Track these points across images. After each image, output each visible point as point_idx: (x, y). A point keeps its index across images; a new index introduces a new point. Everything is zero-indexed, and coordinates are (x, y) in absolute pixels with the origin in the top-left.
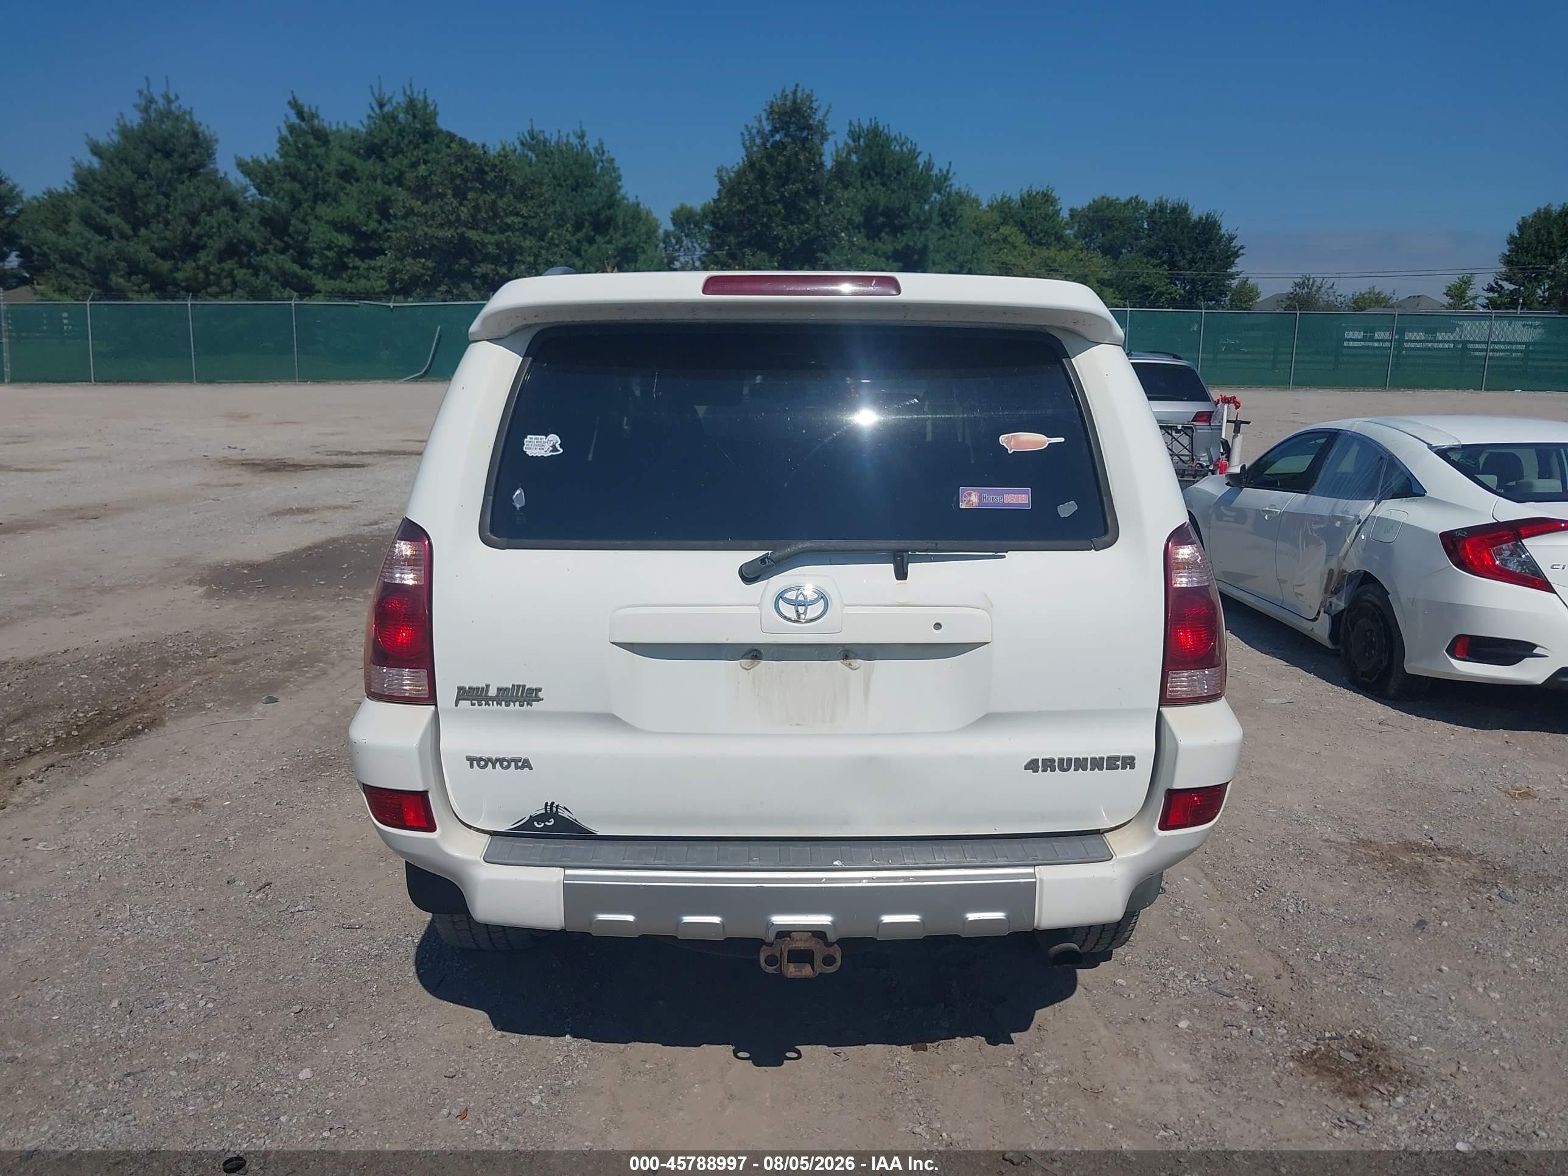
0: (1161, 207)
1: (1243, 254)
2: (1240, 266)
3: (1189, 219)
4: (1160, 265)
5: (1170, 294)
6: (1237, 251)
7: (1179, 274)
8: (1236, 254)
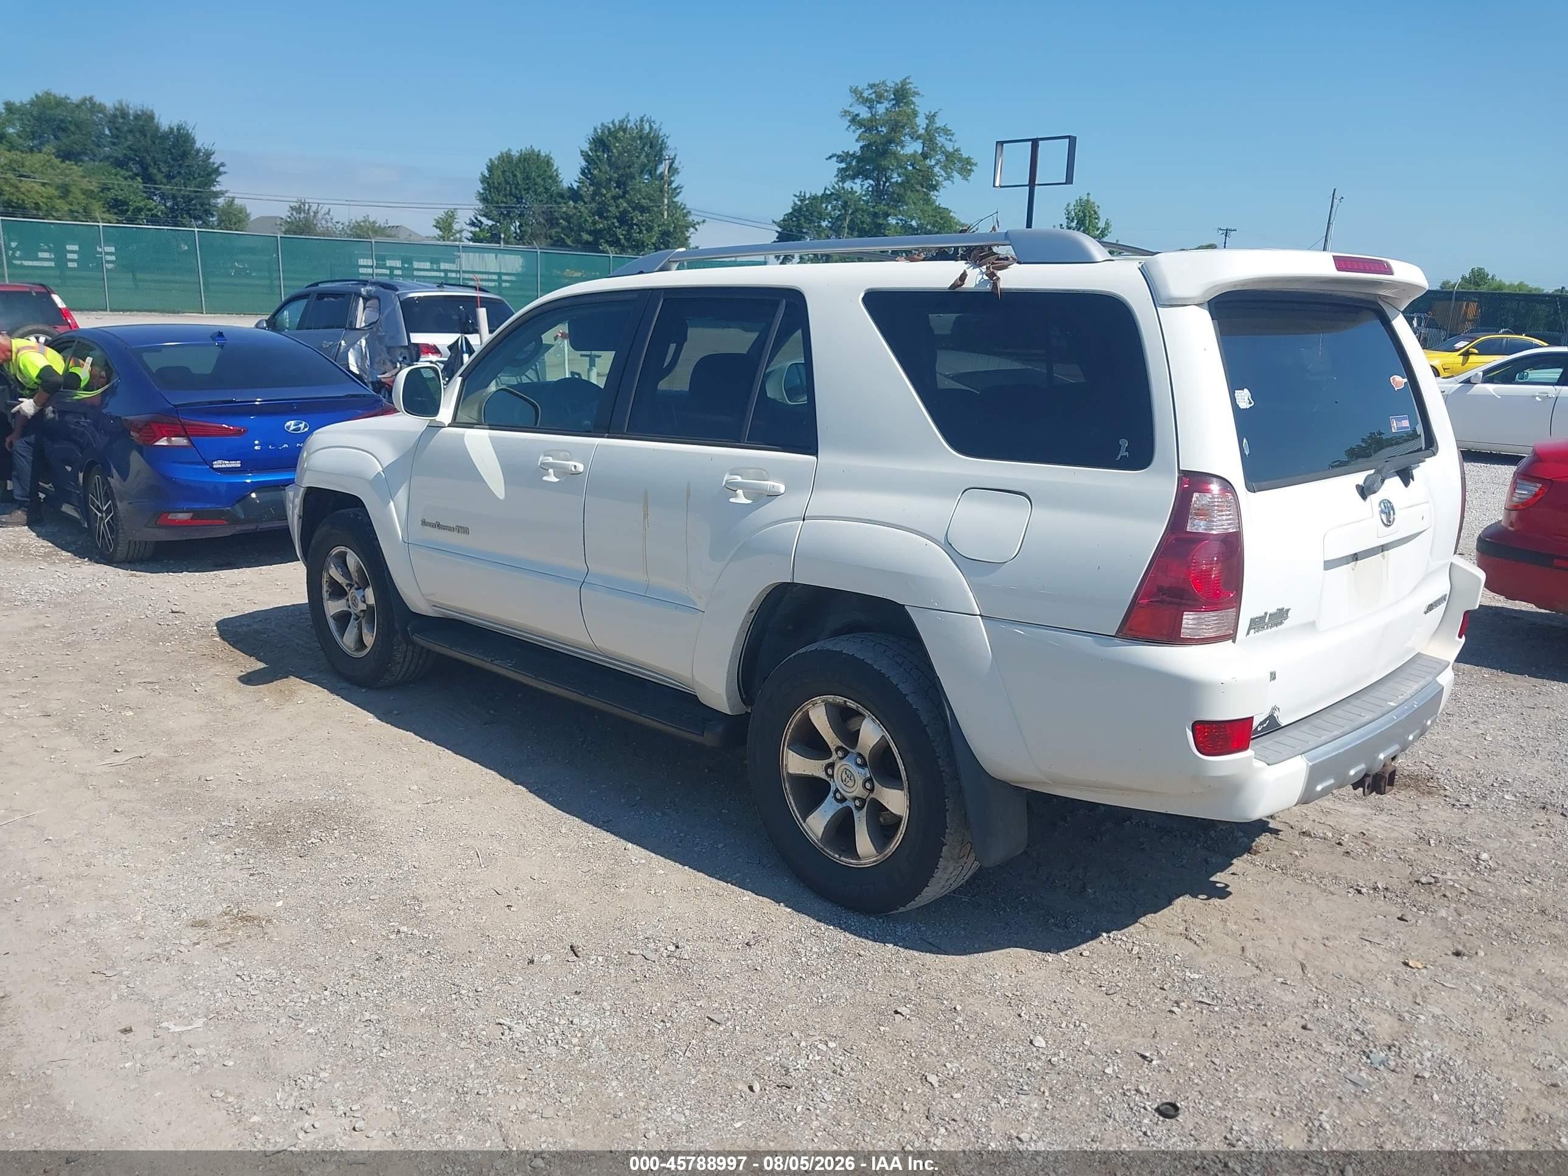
0: (122, 113)
1: (225, 173)
2: (223, 184)
3: (157, 128)
4: (133, 178)
5: (150, 210)
6: (218, 168)
7: (156, 189)
8: (217, 172)
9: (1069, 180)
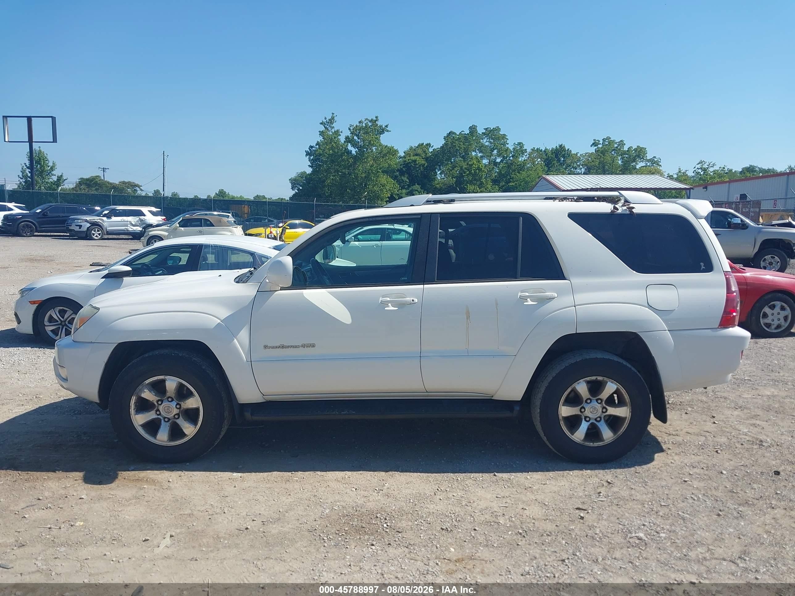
9: (55, 140)
